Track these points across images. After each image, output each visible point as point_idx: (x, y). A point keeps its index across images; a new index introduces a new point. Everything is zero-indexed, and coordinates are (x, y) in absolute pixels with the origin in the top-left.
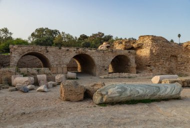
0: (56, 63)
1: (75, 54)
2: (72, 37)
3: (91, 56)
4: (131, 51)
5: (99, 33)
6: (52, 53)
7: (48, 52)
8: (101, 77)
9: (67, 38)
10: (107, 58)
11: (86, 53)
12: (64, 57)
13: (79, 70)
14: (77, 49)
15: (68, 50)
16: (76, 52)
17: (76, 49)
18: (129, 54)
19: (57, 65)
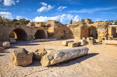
1: (15, 29)
2: (9, 20)
3: (24, 30)
4: (45, 27)
8: (30, 42)
9: (6, 20)
10: (33, 31)
11: (22, 28)
12: (7, 30)
13: (16, 37)
17: (15, 26)
18: (44, 29)
19: (2, 35)
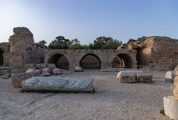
0: (72, 60)
5: (143, 37)
6: (69, 54)
7: (66, 53)
12: (77, 56)
14: (87, 50)
15: (80, 51)
16: (86, 53)
17: (85, 51)
18: (129, 53)
19: (72, 62)
